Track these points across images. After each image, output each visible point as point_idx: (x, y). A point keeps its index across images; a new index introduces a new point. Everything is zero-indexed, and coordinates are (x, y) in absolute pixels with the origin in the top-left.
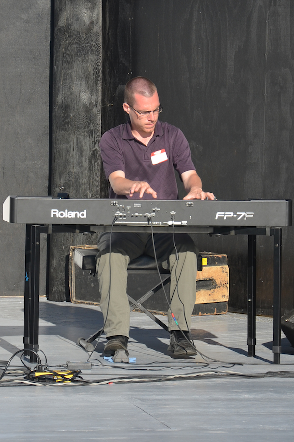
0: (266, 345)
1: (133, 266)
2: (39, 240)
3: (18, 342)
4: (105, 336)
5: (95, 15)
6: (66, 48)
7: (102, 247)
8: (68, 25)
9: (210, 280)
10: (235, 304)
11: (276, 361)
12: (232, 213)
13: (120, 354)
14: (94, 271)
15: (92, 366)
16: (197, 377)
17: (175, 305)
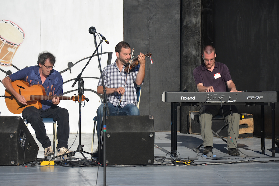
0: (269, 150)
1: (214, 119)
2: (176, 109)
3: (169, 149)
4: (203, 147)
5: (198, 20)
6: (186, 34)
7: (201, 111)
8: (187, 24)
9: (245, 124)
10: (256, 134)
11: (274, 156)
12: (254, 97)
13: (210, 154)
14: (198, 121)
15: (198, 158)
16: (241, 162)
17: (231, 134)
